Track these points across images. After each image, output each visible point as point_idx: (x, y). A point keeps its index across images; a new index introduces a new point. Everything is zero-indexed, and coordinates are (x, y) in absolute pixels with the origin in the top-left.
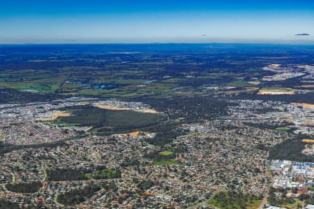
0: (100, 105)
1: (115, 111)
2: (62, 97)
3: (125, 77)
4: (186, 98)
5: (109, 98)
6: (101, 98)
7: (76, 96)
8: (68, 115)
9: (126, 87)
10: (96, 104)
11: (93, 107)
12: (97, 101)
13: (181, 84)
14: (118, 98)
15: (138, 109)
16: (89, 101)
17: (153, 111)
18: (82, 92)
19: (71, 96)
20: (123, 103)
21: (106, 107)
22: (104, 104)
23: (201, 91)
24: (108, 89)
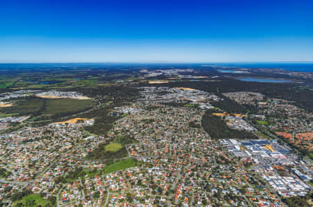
0: (43, 95)
1: (54, 99)
2: (11, 91)
3: (63, 77)
4: (107, 88)
5: (50, 90)
6: (44, 90)
7: (24, 90)
8: (9, 105)
9: (64, 83)
10: (39, 95)
11: (35, 97)
12: (40, 92)
13: (99, 80)
14: (58, 90)
15: (74, 97)
16: (34, 93)
17: (86, 98)
18: (30, 87)
19: (20, 90)
20: (61, 93)
21: (47, 97)
22: (46, 95)
23: (114, 83)
24: (51, 84)
